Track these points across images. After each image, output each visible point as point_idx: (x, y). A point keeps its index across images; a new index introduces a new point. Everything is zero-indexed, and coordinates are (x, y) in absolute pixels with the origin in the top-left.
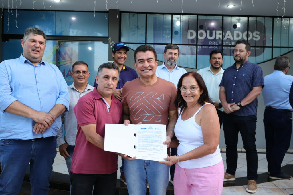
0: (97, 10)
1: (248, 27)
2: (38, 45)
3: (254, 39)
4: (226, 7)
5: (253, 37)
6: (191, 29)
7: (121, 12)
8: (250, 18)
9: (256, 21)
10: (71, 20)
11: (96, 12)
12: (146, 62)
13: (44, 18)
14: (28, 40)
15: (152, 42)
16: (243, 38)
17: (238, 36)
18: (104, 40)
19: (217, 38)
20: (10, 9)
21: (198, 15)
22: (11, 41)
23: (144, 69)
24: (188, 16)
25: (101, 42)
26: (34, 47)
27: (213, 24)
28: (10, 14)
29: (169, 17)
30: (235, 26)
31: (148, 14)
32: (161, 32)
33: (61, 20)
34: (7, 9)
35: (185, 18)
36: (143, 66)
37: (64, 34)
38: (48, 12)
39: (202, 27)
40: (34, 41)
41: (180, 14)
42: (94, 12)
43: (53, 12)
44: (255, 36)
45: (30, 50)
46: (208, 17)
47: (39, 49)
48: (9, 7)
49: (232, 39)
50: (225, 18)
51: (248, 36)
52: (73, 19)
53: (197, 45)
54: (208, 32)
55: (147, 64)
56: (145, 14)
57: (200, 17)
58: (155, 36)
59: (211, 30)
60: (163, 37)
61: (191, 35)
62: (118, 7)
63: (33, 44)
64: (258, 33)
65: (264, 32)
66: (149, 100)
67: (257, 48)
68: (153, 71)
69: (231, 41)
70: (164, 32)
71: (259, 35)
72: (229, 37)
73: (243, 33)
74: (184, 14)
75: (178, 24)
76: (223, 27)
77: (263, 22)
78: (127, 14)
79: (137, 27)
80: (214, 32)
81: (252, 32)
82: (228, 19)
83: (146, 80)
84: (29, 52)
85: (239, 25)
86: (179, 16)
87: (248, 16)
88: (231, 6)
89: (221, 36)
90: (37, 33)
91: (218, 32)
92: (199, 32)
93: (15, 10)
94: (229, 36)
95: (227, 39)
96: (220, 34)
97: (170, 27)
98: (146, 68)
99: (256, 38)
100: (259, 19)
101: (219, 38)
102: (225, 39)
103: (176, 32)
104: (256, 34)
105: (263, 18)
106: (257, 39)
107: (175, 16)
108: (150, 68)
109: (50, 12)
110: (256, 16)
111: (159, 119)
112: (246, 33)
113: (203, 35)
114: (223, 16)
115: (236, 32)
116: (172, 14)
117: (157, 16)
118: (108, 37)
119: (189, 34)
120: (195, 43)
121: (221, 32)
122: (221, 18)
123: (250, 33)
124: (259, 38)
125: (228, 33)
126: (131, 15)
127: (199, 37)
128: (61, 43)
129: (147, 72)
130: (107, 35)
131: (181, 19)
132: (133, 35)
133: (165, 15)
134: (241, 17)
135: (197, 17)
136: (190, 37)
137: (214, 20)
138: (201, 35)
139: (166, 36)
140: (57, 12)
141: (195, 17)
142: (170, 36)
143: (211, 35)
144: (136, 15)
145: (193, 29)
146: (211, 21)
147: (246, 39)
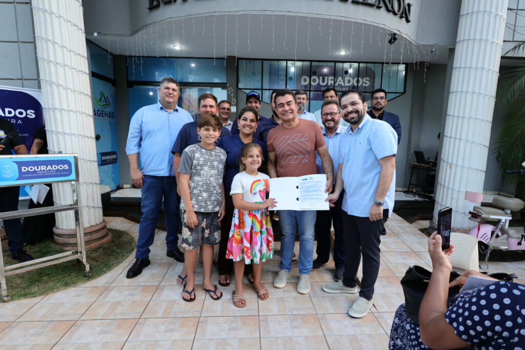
0: (217, 57)
1: (358, 73)
2: (171, 91)
3: (364, 85)
4: (337, 53)
5: (363, 82)
6: (304, 75)
7: (239, 59)
8: (361, 65)
9: (367, 67)
10: (191, 66)
11: (216, 58)
12: (286, 106)
13: (165, 64)
14: (163, 87)
15: (268, 88)
16: (353, 83)
17: (349, 82)
18: (222, 86)
19: (329, 84)
20: (135, 57)
21: (311, 61)
22: (136, 87)
23: (284, 113)
24: (302, 62)
25: (220, 89)
26: (167, 94)
27: (325, 70)
28: (135, 61)
29: (284, 63)
30: (346, 72)
31: (264, 61)
32: (277, 78)
33: (181, 67)
34: (132, 56)
35: (299, 64)
36: (283, 110)
37: (185, 81)
38: (169, 59)
39: (315, 74)
40: (168, 88)
41: (294, 60)
42: (213, 58)
43: (174, 59)
44: (365, 82)
45: (165, 96)
46: (321, 64)
47: (172, 95)
48: (133, 54)
49: (343, 85)
50: (337, 64)
51: (358, 81)
52: (193, 65)
53: (310, 91)
54: (321, 78)
55: (287, 108)
56: (261, 61)
57: (313, 63)
58: (270, 81)
59: (324, 76)
60: (278, 83)
61: (305, 81)
62: (236, 53)
63: (167, 91)
64: (368, 79)
65: (374, 78)
66: (295, 143)
67: (366, 94)
68: (293, 114)
69: (342, 87)
70: (279, 78)
71: (369, 81)
72: (340, 83)
73: (353, 79)
74: (298, 60)
75: (292, 70)
76: (335, 73)
77: (373, 69)
78: (244, 61)
79: (254, 74)
80: (326, 78)
81: (362, 78)
82: (339, 65)
83: (288, 123)
84: (164, 98)
85: (351, 71)
86: (293, 62)
87: (359, 63)
88: (343, 53)
89: (333, 82)
90: (170, 81)
91: (330, 78)
92: (312, 78)
93: (140, 57)
94: (340, 81)
95: (339, 84)
96: (332, 80)
97: (285, 73)
98: (286, 111)
99: (366, 83)
100: (369, 65)
101: (331, 84)
102: (337, 85)
103: (291, 79)
104: (366, 80)
105: (373, 64)
106: (367, 85)
107: (289, 63)
108: (290, 111)
109: (171, 59)
110: (367, 63)
111: (306, 159)
112: (356, 79)
113: (316, 81)
114: (335, 62)
115: (347, 78)
116: (287, 60)
117: (273, 62)
118: (226, 84)
119: (302, 80)
120: (308, 89)
121: (333, 78)
122: (333, 64)
123: (360, 79)
124: (368, 84)
125: (340, 79)
126: (248, 61)
127: (312, 83)
128: (183, 89)
129: (288, 115)
130: (225, 82)
131: (296, 65)
132: (250, 81)
133: (280, 61)
134: (352, 64)
135: (311, 63)
136: (303, 83)
137: (327, 66)
138: (314, 81)
139: (281, 82)
140: (177, 59)
141: (308, 63)
142: (284, 82)
143: (323, 81)
144: (253, 61)
145: (306, 75)
146: (323, 67)
147: (356, 84)
